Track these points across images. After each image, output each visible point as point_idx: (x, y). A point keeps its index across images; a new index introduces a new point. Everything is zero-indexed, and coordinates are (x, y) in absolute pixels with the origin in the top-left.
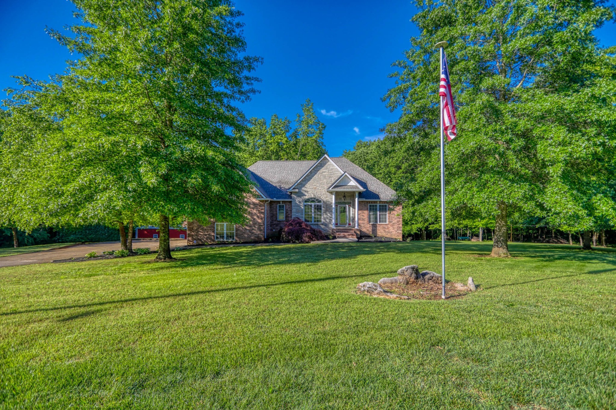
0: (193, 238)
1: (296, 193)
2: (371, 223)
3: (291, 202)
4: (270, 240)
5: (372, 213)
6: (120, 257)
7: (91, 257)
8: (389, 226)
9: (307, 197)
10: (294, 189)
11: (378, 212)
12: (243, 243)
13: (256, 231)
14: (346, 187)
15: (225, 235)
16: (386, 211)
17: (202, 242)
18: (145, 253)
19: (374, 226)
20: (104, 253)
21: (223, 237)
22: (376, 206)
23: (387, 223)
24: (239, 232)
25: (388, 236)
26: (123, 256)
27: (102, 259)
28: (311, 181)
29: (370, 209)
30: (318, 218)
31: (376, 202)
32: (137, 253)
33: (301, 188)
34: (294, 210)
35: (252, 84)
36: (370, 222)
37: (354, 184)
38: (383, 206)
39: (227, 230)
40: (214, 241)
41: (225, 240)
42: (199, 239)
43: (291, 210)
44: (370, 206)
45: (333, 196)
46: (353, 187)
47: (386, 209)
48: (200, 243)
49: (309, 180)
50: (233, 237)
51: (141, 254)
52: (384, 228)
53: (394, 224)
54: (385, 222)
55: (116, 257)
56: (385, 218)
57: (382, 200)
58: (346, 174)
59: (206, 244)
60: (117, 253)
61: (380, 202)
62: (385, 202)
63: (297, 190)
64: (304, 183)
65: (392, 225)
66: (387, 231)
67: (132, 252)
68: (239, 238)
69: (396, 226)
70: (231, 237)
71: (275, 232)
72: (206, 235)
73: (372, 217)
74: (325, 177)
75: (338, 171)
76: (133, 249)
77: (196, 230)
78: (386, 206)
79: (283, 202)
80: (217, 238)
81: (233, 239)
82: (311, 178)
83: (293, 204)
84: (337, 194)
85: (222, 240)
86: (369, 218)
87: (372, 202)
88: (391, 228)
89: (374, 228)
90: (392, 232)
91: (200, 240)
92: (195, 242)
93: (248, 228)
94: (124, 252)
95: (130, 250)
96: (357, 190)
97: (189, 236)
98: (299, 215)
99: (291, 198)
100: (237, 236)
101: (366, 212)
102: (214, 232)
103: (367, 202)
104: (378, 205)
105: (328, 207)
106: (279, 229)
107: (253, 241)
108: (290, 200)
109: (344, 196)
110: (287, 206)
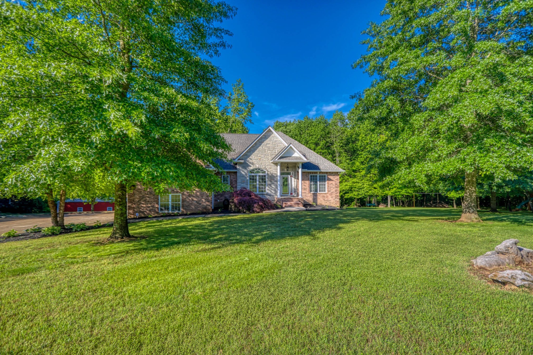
0: (134, 210)
1: (241, 164)
2: (312, 193)
3: (236, 173)
4: (220, 210)
5: (312, 183)
6: (50, 236)
7: (9, 237)
8: (328, 195)
9: (251, 168)
10: (239, 159)
11: (318, 182)
12: (190, 214)
13: (204, 203)
14: (290, 158)
15: (170, 207)
16: (325, 181)
17: (145, 214)
18: (82, 230)
19: (315, 195)
20: (27, 231)
21: (168, 209)
22: (316, 176)
23: (326, 192)
24: (185, 203)
25: (328, 204)
26: (53, 234)
27: (26, 239)
28: (256, 152)
29: (311, 179)
30: (262, 188)
31: (316, 173)
32: (72, 229)
33: (246, 158)
34: (239, 180)
35: (222, 37)
36: (311, 191)
37: (298, 156)
38: (322, 176)
39: (172, 200)
40: (158, 213)
41: (170, 212)
42: (140, 212)
43: (236, 181)
44: (311, 176)
45: (279, 167)
46: (297, 158)
47: (325, 179)
48: (143, 216)
49: (254, 151)
50: (179, 208)
51: (76, 231)
52: (324, 197)
53: (332, 193)
54: (325, 191)
55: (44, 236)
56: (325, 188)
57: (322, 171)
58: (291, 145)
59: (149, 216)
60: (45, 230)
61: (320, 172)
62: (324, 173)
63: (242, 161)
64: (248, 154)
65: (331, 194)
66: (326, 199)
67: (64, 229)
68: (185, 209)
69: (334, 195)
70: (176, 209)
71: (220, 202)
72: (149, 207)
73: (312, 186)
74: (269, 149)
75: (281, 143)
76: (65, 224)
77: (138, 202)
78: (325, 176)
79: (227, 172)
80: (161, 210)
81: (179, 210)
82: (256, 150)
83: (238, 174)
84: (282, 165)
85: (166, 212)
86: (310, 188)
87: (312, 173)
88: (330, 197)
89: (315, 197)
90: (330, 200)
91: (143, 212)
92: (137, 215)
93: (195, 199)
94: (55, 230)
95: (63, 226)
96: (301, 161)
97: (129, 209)
98: (244, 185)
99: (236, 168)
100: (183, 207)
101: (308, 182)
102: (158, 203)
103: (308, 173)
104: (318, 175)
105: (272, 178)
106: (223, 200)
107: (201, 212)
108: (235, 171)
109: (288, 167)
110: (232, 177)
